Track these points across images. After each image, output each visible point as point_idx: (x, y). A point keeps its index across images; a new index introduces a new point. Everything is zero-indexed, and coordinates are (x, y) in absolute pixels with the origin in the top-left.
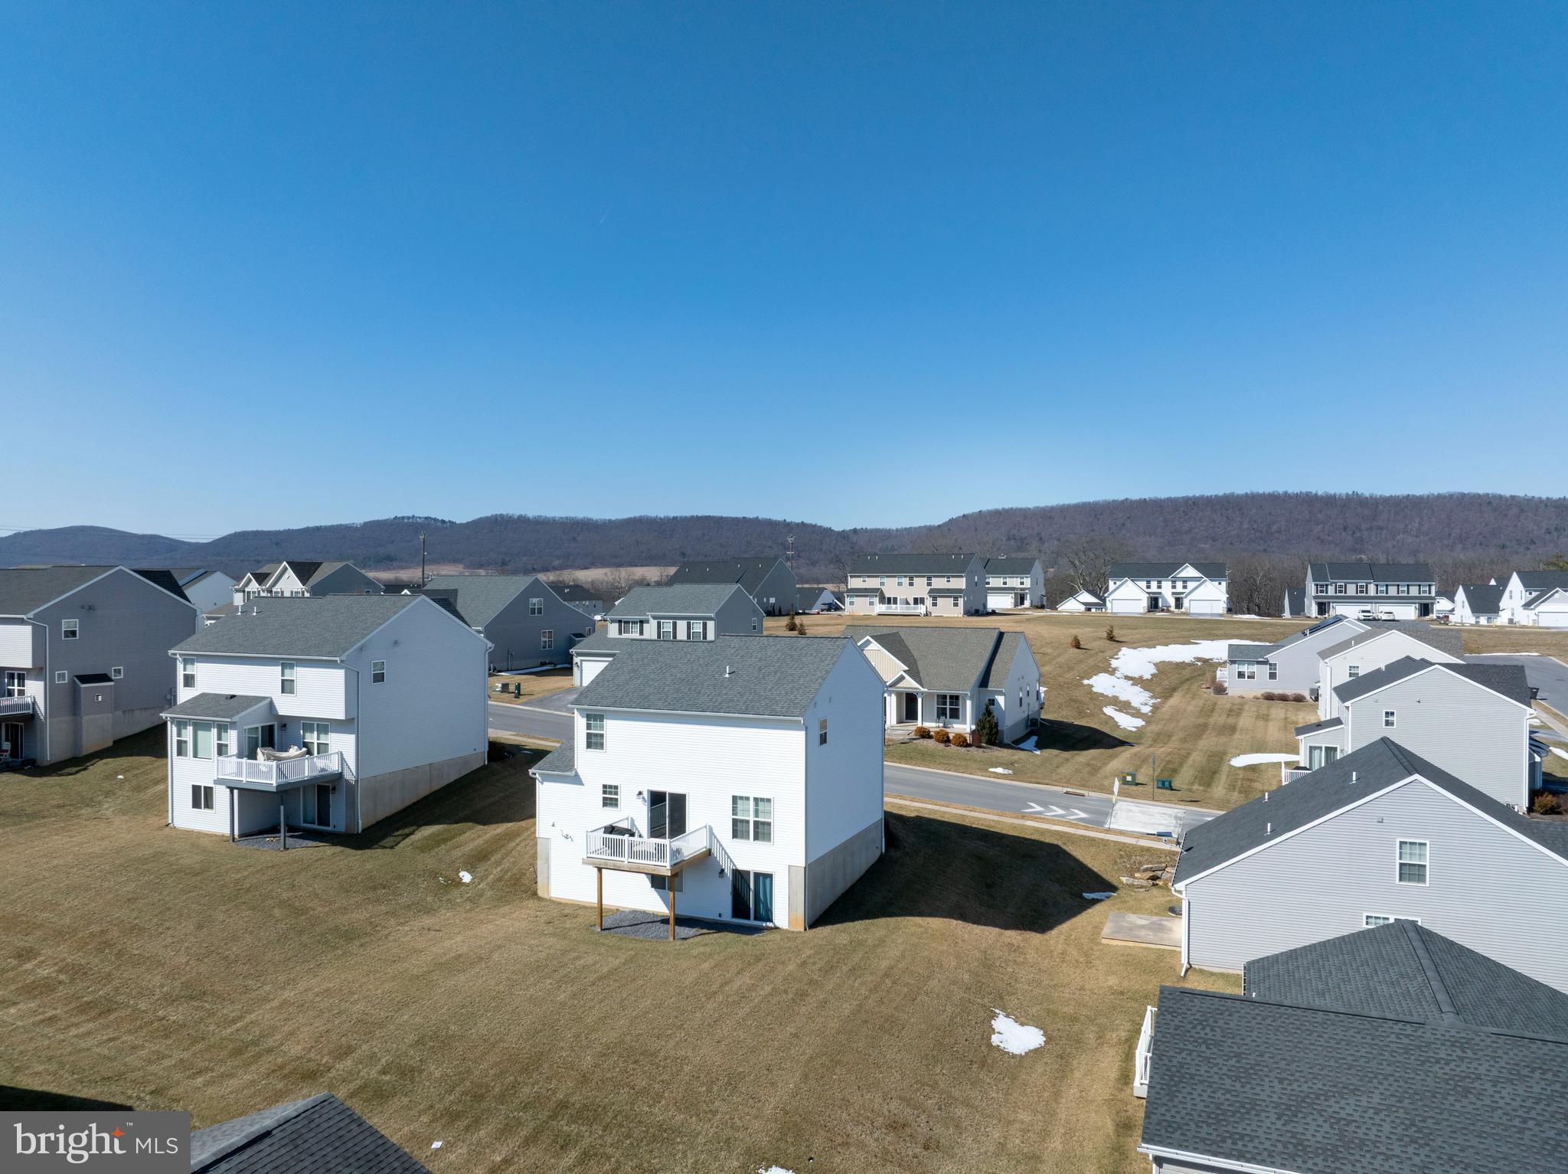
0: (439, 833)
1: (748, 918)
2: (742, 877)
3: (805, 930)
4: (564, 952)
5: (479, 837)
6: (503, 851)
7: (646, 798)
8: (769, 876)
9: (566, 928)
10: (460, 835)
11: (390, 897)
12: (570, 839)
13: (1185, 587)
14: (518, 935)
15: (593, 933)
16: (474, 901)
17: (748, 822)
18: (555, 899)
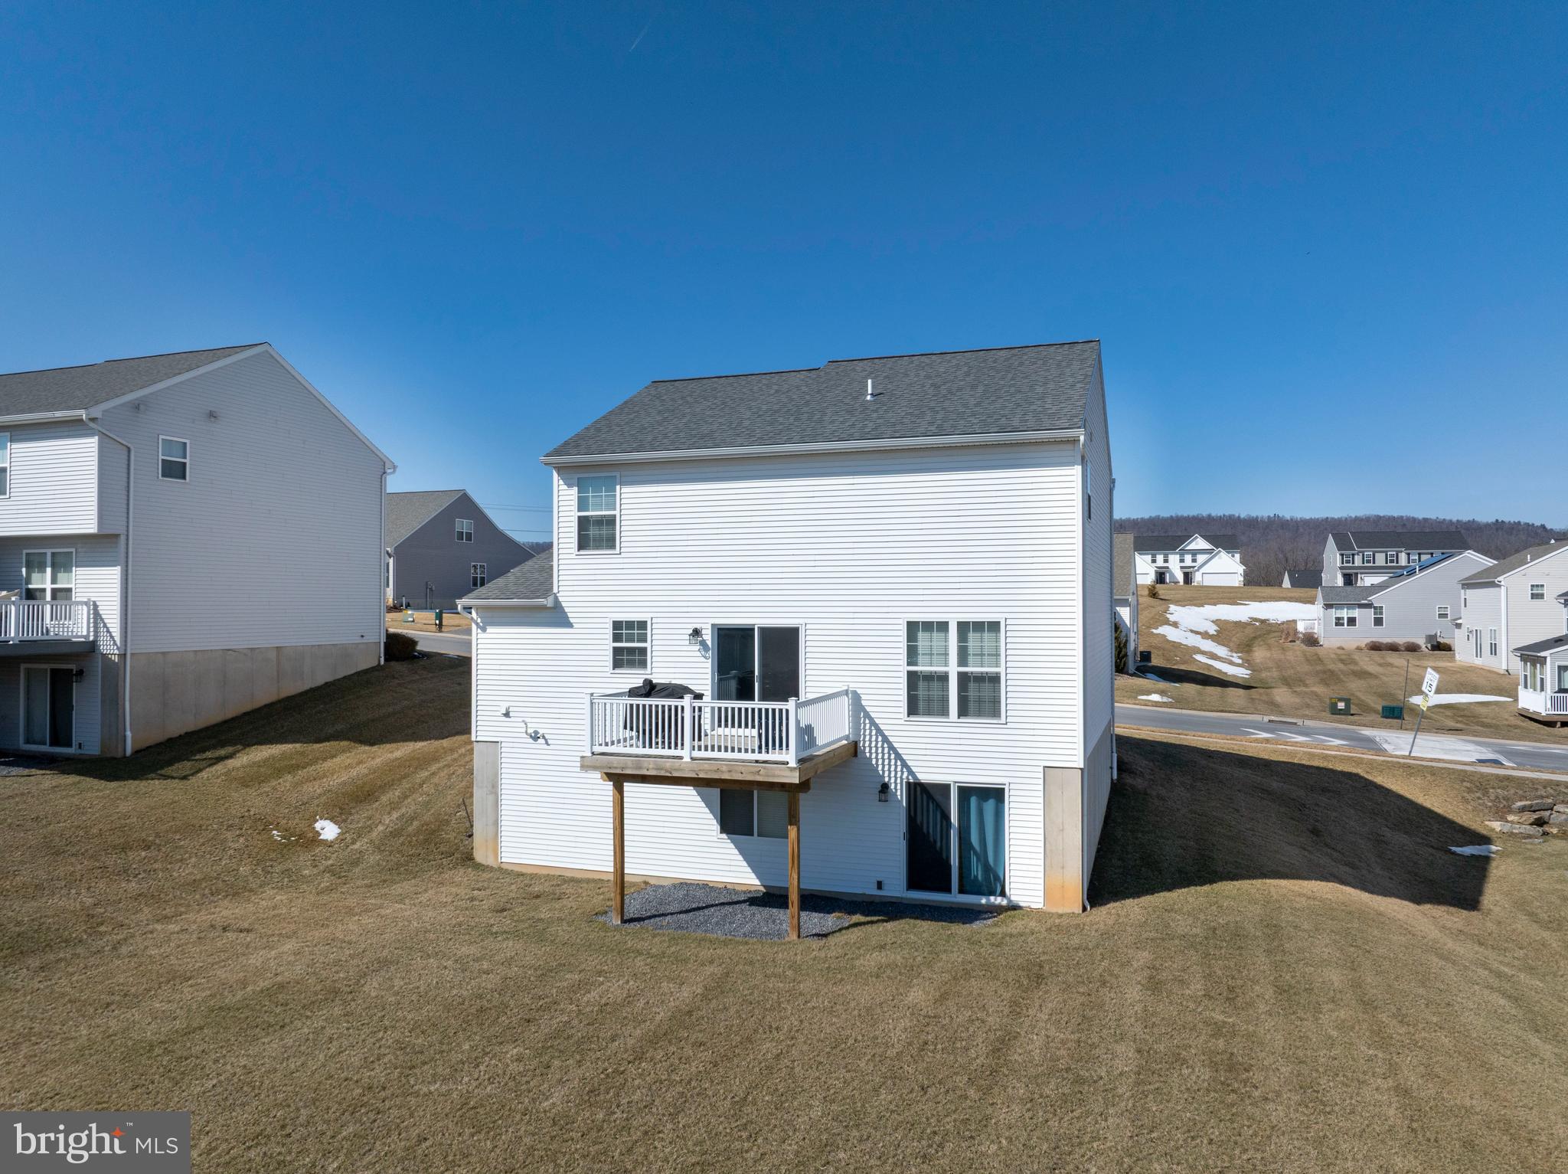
0: (284, 756)
1: (948, 890)
2: (930, 797)
3: (1084, 909)
4: (545, 974)
5: (360, 762)
6: (406, 785)
7: (709, 643)
8: (996, 795)
9: (540, 920)
10: (325, 759)
11: (156, 866)
12: (541, 741)
13: (1194, 561)
14: (432, 936)
15: (604, 927)
16: (340, 873)
17: (944, 678)
18: (510, 868)
